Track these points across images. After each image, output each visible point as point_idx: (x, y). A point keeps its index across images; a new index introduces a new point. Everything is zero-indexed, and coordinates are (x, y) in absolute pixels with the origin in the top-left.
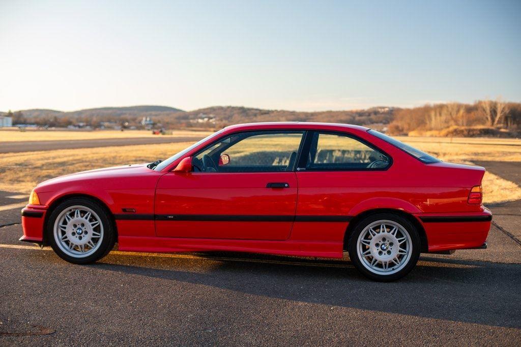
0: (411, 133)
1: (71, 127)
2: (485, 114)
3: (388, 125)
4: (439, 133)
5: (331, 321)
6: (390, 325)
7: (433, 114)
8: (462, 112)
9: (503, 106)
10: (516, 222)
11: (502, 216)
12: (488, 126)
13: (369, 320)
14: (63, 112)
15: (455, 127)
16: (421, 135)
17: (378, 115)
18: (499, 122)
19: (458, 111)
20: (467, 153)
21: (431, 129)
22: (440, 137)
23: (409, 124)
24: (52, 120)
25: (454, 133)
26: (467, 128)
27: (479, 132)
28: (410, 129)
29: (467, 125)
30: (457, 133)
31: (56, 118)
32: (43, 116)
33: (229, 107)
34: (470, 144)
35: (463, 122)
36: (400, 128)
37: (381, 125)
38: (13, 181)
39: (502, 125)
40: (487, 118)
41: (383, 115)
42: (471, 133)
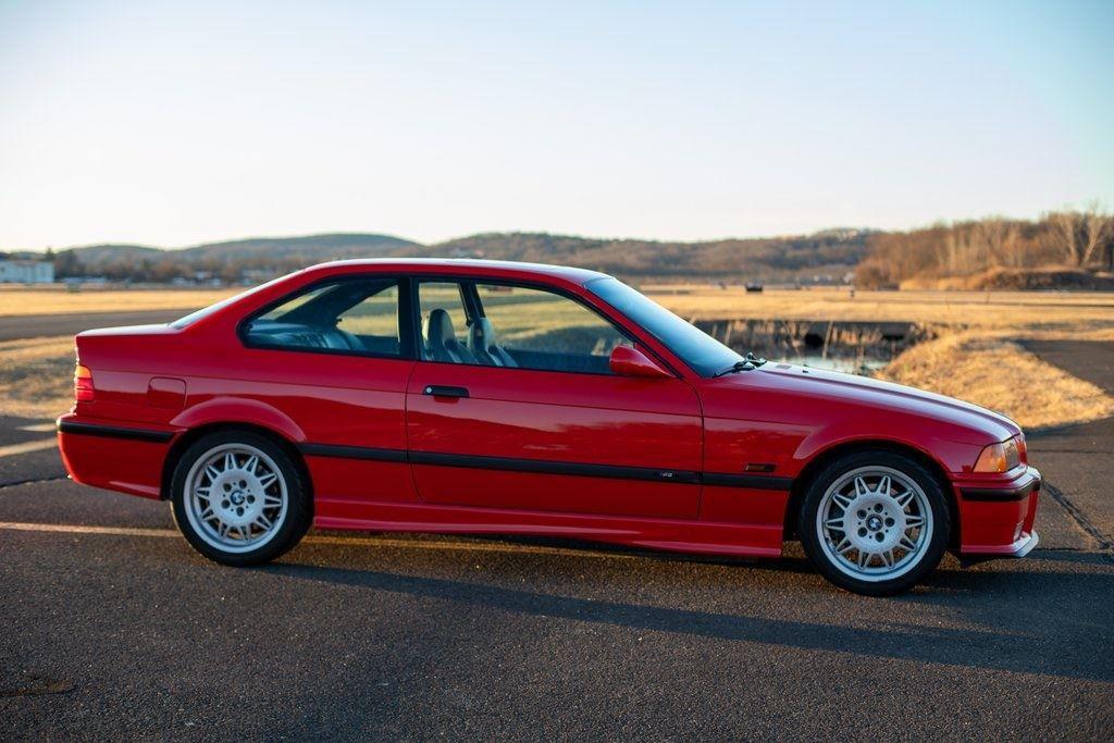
0: (906, 285)
1: (180, 282)
2: (1063, 241)
3: (857, 268)
4: (965, 283)
5: (632, 664)
6: (752, 670)
7: (951, 241)
8: (1013, 237)
9: (1101, 223)
10: (1074, 466)
11: (1051, 454)
12: (1070, 265)
13: (711, 661)
14: (163, 251)
15: (999, 269)
16: (927, 288)
17: (835, 247)
18: (1094, 257)
19: (1005, 235)
20: (1014, 324)
21: (947, 275)
22: (967, 290)
23: (900, 265)
24: (138, 267)
25: (998, 283)
26: (1023, 270)
27: (1049, 280)
28: (902, 276)
29: (1024, 265)
30: (1003, 283)
31: (147, 264)
32: (120, 260)
33: (515, 235)
34: (1025, 305)
35: (1016, 259)
36: (882, 274)
37: (840, 267)
38: (37, 397)
39: (1100, 264)
40: (1068, 250)
41: (845, 247)
42: (1034, 282)
